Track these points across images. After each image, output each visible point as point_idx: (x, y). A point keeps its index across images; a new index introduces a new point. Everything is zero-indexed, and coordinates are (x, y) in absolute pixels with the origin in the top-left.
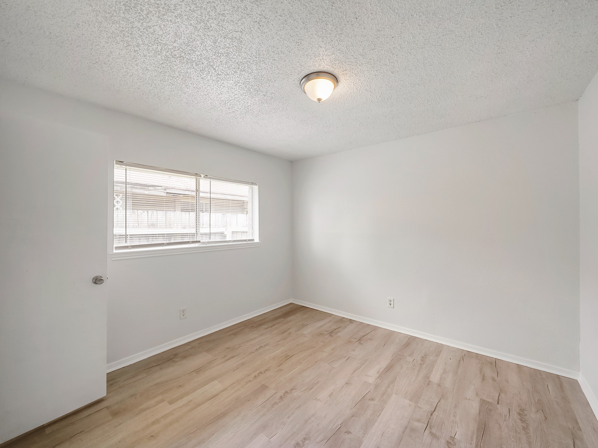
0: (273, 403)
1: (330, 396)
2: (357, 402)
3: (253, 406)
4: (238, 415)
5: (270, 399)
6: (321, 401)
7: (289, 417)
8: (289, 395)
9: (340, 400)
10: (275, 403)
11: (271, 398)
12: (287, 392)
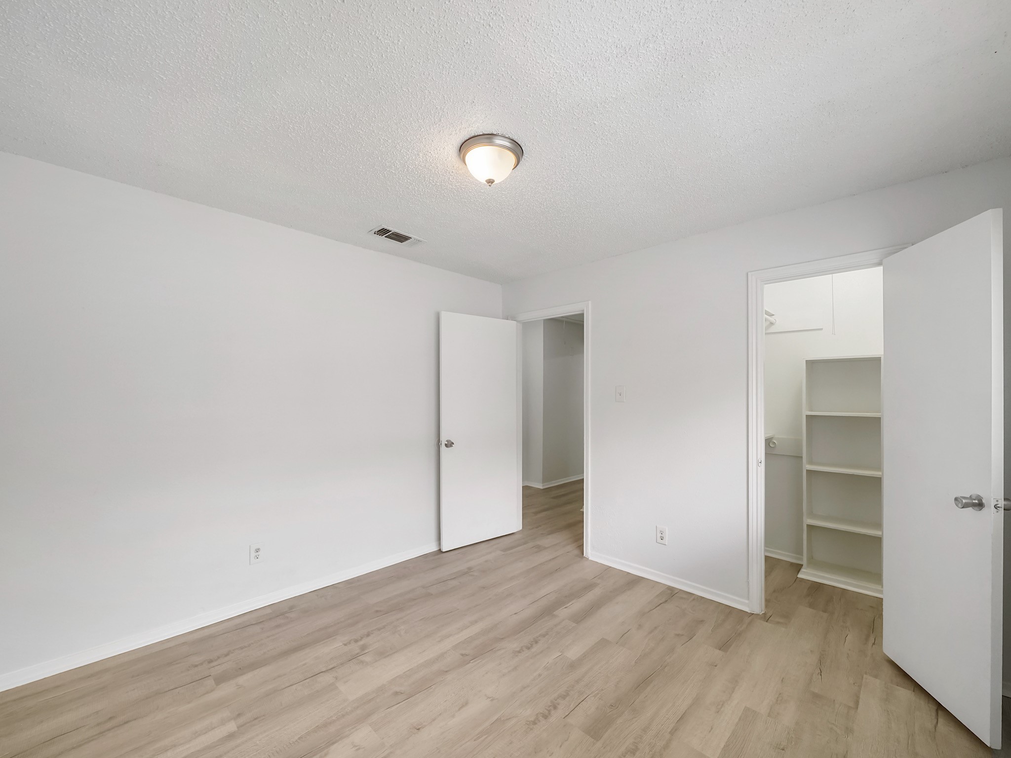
0: (567, 699)
1: (467, 703)
2: (425, 691)
3: (600, 695)
4: (618, 684)
5: (575, 706)
6: (486, 695)
7: (540, 675)
8: (541, 712)
9: (453, 695)
10: (564, 697)
11: (572, 707)
12: (546, 717)
